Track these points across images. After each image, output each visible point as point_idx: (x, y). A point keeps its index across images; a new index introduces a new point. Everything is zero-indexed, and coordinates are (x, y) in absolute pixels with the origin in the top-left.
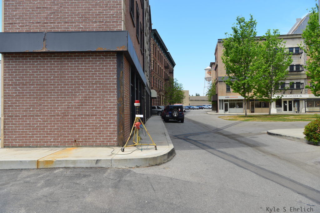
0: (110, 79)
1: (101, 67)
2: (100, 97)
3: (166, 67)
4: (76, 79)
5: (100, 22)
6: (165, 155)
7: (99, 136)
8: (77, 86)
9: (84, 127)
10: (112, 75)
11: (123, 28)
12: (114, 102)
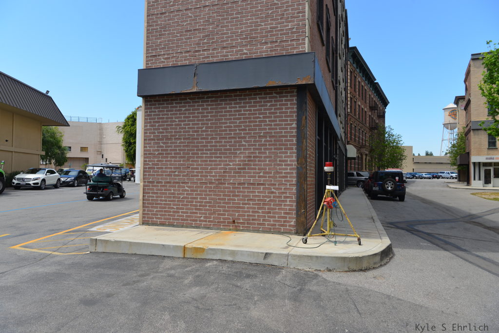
0: (287, 129)
1: (273, 111)
2: (270, 157)
3: (373, 108)
4: (236, 130)
5: (272, 42)
6: (375, 254)
7: (268, 217)
8: (238, 139)
9: (246, 202)
10: (289, 122)
11: (307, 48)
12: (291, 165)
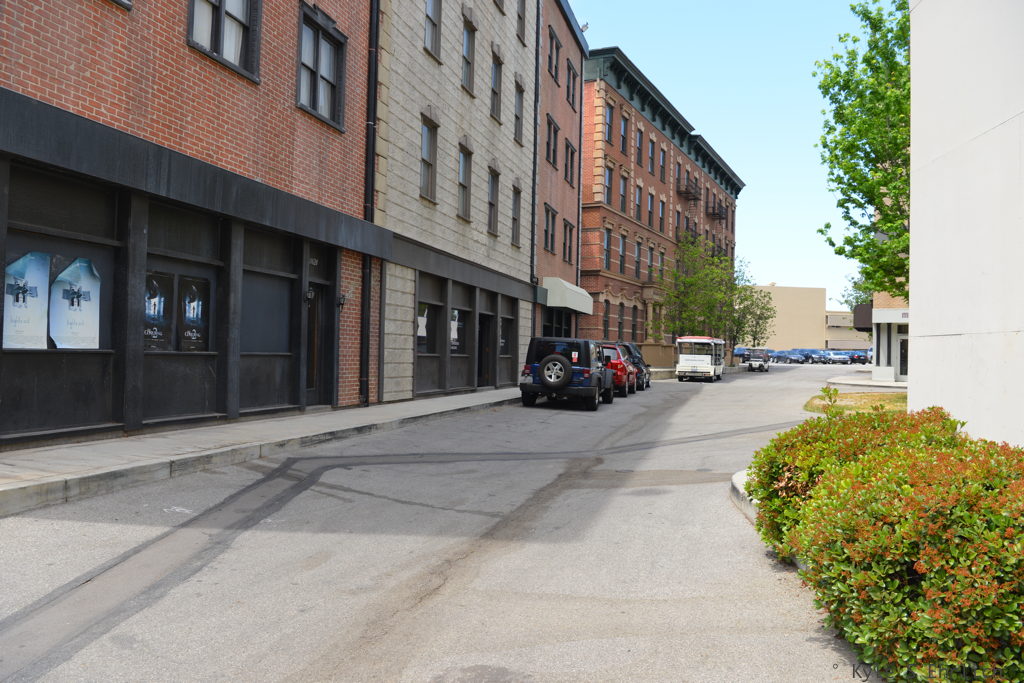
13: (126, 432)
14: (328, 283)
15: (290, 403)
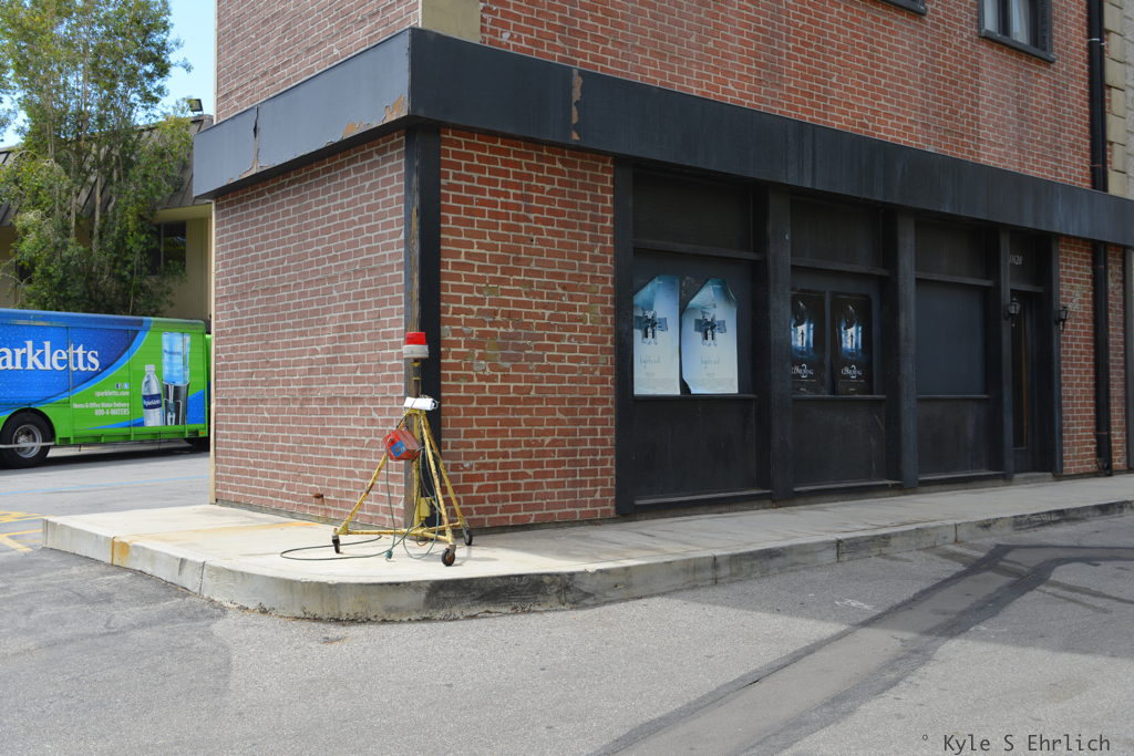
0: (393, 246)
1: (373, 201)
2: (370, 326)
8: (327, 285)
9: (339, 447)
10: (395, 228)
13: (774, 501)
14: (1039, 289)
15: (990, 469)
